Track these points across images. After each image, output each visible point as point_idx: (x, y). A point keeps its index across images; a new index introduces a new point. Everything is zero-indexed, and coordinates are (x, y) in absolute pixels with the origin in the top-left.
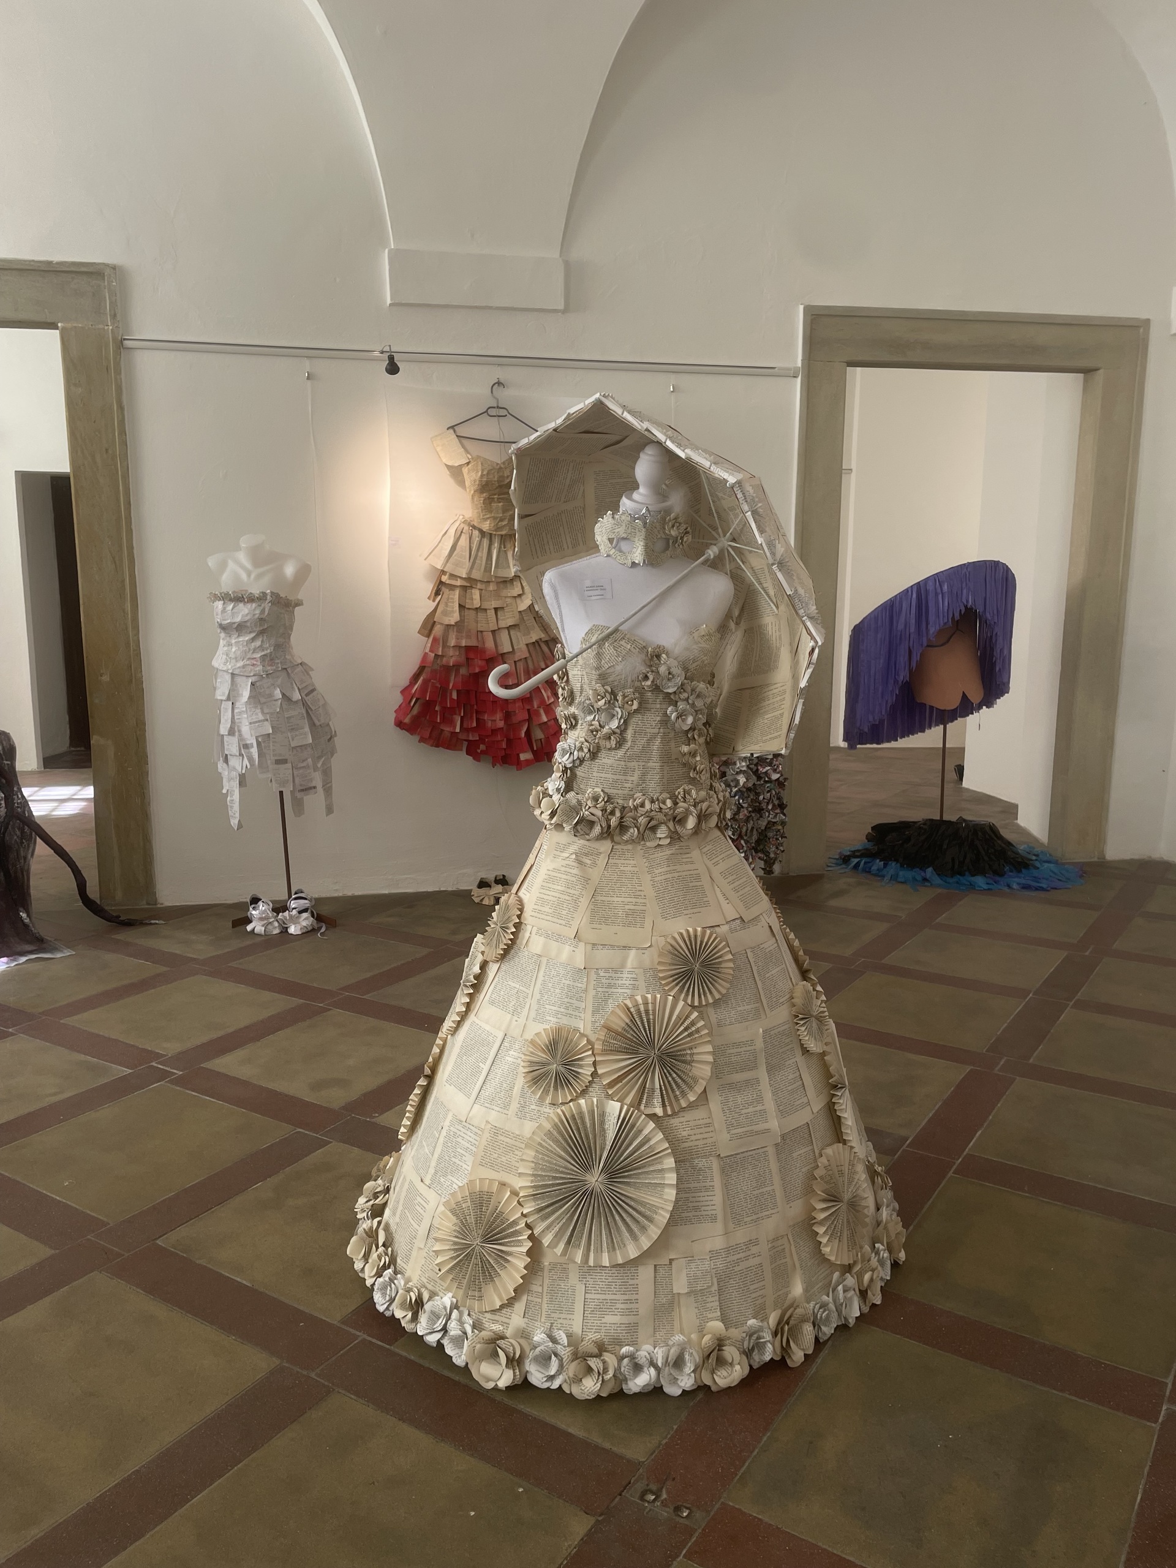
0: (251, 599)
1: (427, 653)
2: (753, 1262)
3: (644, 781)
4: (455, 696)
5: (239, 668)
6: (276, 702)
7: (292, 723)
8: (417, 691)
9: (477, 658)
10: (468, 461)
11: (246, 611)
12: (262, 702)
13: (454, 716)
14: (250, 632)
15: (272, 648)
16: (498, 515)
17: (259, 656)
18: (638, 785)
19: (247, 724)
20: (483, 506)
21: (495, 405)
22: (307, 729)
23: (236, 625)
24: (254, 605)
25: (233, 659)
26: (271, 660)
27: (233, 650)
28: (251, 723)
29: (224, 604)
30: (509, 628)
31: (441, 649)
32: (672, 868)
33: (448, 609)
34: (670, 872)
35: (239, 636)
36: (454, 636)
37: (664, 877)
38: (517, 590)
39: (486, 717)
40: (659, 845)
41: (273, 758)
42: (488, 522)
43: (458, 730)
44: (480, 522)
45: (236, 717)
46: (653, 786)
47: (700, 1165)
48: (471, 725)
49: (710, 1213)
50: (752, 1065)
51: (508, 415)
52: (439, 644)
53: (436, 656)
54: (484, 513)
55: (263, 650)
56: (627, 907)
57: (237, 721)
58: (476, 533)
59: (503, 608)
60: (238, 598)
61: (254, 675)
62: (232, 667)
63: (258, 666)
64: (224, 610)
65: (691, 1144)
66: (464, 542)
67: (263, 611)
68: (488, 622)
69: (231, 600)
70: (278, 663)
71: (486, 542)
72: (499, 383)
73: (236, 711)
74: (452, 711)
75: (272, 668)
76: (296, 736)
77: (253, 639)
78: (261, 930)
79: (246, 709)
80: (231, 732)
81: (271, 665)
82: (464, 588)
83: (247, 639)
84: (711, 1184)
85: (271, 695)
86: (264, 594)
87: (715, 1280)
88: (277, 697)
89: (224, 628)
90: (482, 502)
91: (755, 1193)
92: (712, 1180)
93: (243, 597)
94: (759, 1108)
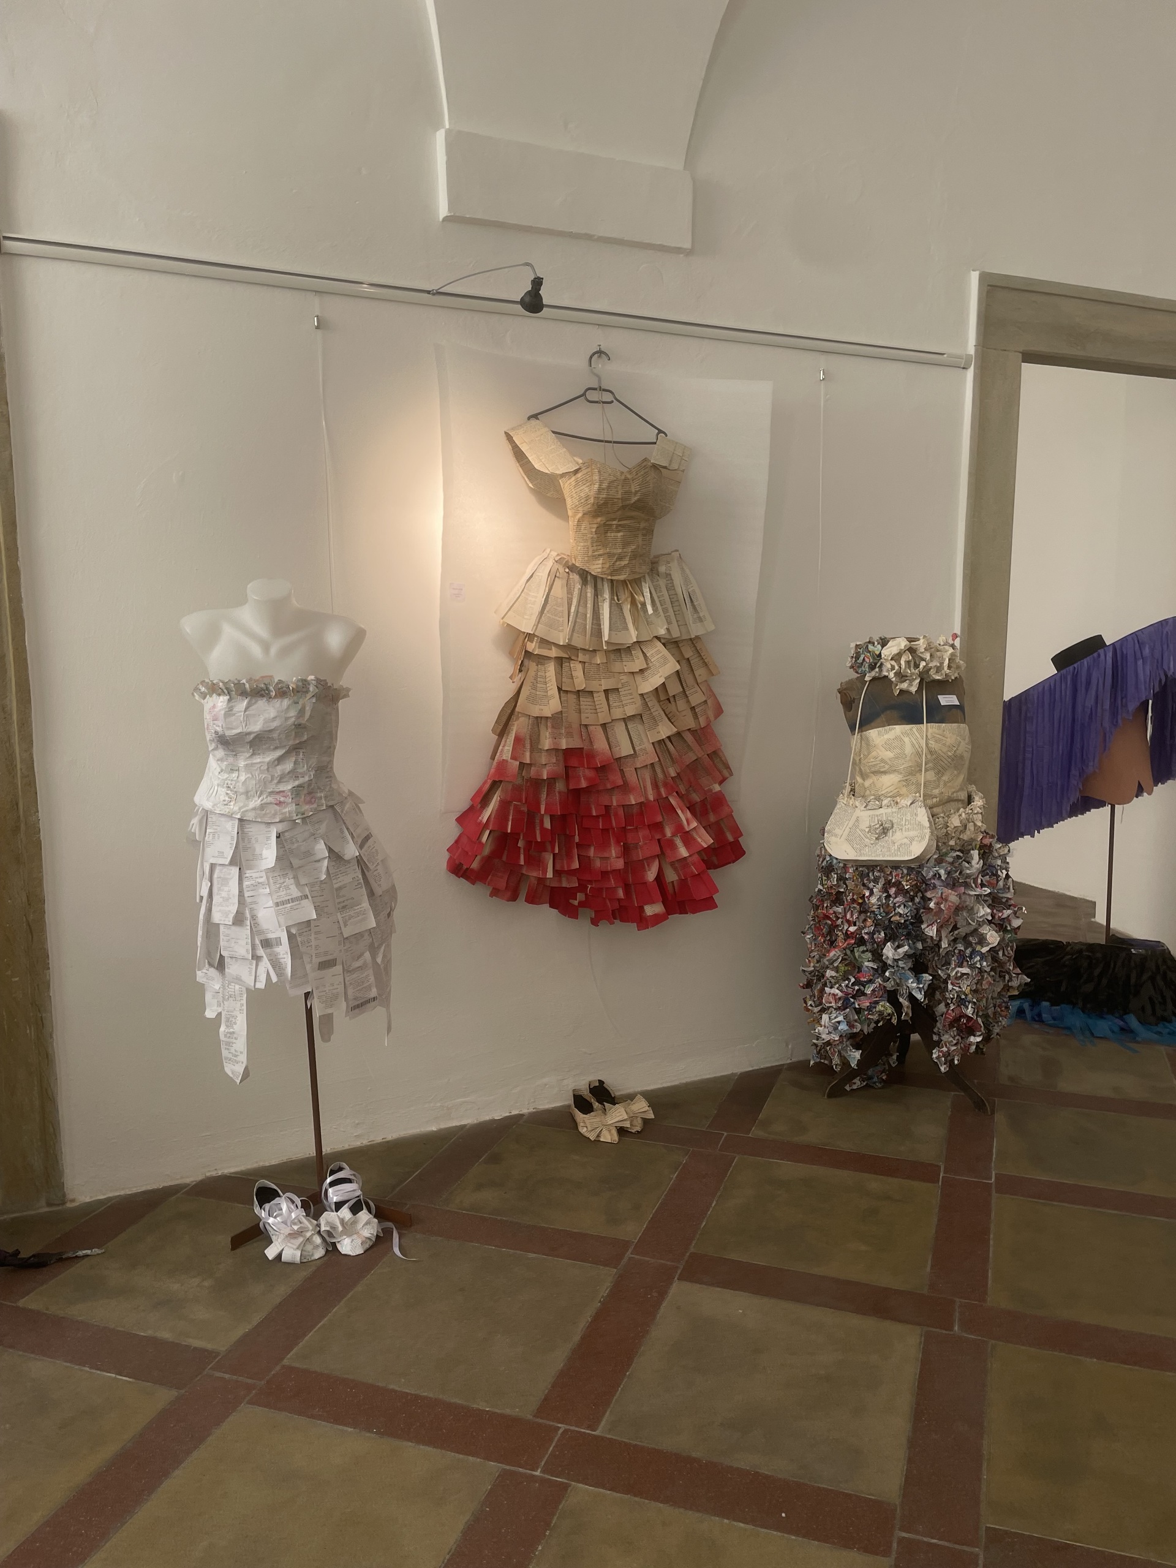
0: (283, 692)
1: (507, 761)
4: (547, 824)
5: (254, 809)
6: (318, 865)
7: (344, 896)
8: (492, 819)
9: (583, 766)
10: (578, 467)
11: (272, 713)
12: (295, 866)
13: (543, 853)
14: (276, 748)
15: (312, 773)
16: (615, 551)
17: (290, 787)
19: (270, 903)
20: (595, 536)
21: (596, 386)
22: (365, 904)
23: (252, 736)
24: (286, 702)
25: (242, 794)
26: (310, 793)
27: (243, 778)
28: (277, 904)
29: (229, 700)
30: (625, 720)
31: (528, 754)
33: (538, 693)
35: (253, 754)
36: (547, 734)
38: (638, 664)
39: (592, 852)
41: (316, 961)
42: (601, 562)
43: (550, 874)
44: (588, 561)
45: (247, 894)
48: (569, 866)
51: (615, 401)
52: (524, 746)
53: (522, 765)
54: (595, 548)
55: (297, 777)
57: (248, 900)
58: (575, 577)
59: (618, 689)
60: (259, 692)
61: (280, 822)
62: (240, 809)
63: (288, 804)
64: (229, 712)
66: (559, 590)
67: (302, 712)
68: (598, 711)
69: (244, 693)
70: (321, 798)
71: (590, 592)
72: (600, 352)
73: (246, 883)
74: (541, 847)
75: (312, 806)
76: (351, 917)
77: (280, 760)
78: (294, 1256)
79: (268, 878)
80: (239, 920)
81: (310, 802)
82: (560, 661)
83: (267, 759)
85: (309, 853)
86: (305, 683)
88: (319, 856)
89: (226, 742)
90: (594, 530)
93: (267, 689)
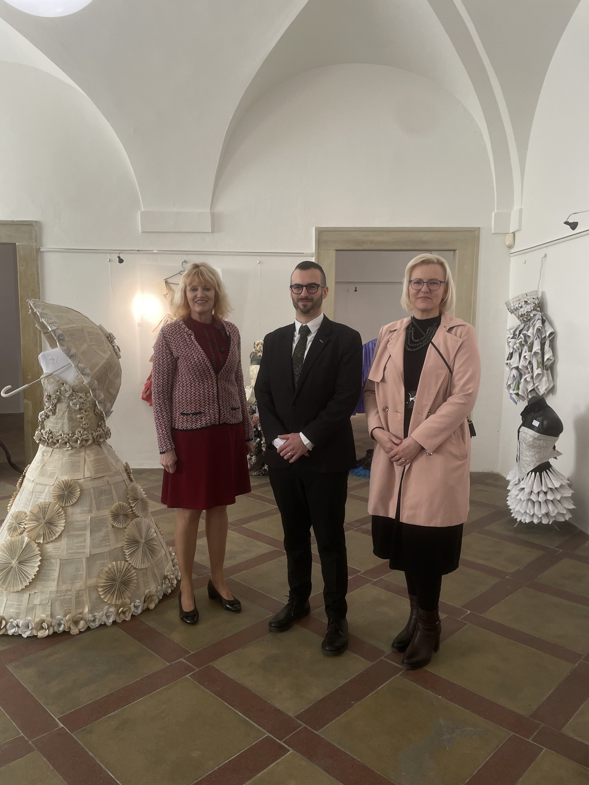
2: (67, 597)
3: (63, 427)
18: (61, 428)
32: (70, 458)
34: (68, 459)
37: (65, 461)
40: (67, 450)
46: (66, 430)
47: (53, 562)
49: (53, 578)
50: (84, 528)
56: (51, 471)
65: (51, 554)
84: (56, 568)
87: (50, 601)
91: (74, 573)
92: (56, 567)
94: (83, 544)
